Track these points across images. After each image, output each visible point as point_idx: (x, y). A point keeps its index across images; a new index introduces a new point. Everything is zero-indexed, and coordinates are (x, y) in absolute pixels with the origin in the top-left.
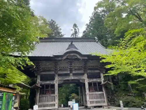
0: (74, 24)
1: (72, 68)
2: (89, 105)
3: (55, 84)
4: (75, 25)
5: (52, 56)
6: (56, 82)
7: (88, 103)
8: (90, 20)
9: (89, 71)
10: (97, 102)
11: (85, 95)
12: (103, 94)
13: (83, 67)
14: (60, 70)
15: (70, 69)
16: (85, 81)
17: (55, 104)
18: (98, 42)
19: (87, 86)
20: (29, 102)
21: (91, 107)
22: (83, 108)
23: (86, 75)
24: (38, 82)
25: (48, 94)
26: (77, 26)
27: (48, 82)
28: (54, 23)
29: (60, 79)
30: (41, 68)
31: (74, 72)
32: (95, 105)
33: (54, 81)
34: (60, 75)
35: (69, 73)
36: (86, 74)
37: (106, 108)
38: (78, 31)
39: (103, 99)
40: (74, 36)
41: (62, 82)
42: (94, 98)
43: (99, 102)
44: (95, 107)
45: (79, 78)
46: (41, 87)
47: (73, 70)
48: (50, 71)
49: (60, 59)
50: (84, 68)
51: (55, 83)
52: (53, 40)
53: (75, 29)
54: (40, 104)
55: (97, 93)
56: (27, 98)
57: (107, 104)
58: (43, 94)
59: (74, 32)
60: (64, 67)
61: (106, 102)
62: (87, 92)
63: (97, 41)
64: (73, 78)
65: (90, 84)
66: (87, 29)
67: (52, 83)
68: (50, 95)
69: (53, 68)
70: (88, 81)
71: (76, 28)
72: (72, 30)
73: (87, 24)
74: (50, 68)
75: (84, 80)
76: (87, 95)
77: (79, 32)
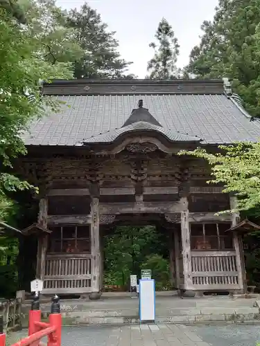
0: (161, 25)
1: (142, 180)
2: (189, 286)
3: (89, 225)
4: (165, 29)
5: (80, 145)
6: (95, 219)
7: (186, 282)
8: (217, 9)
9: (195, 190)
10: (212, 280)
11: (181, 258)
12: (235, 257)
13: (177, 175)
14: (107, 185)
15: (136, 181)
16: (180, 220)
17: (90, 280)
18: (230, 94)
19: (186, 234)
20: (17, 274)
21: (196, 293)
22: (175, 296)
23: (184, 202)
24: (41, 219)
25: (70, 253)
26: (171, 30)
27: (70, 220)
28: (91, 19)
29: (105, 210)
30: (50, 178)
31: (148, 191)
32: (206, 286)
33: (90, 216)
34: (105, 200)
35: (134, 193)
36: (185, 199)
37: (239, 298)
38: (173, 50)
39: (231, 273)
40: (158, 65)
41: (112, 220)
42: (206, 269)
43: (220, 280)
44: (208, 293)
45: (162, 210)
46: (50, 232)
47: (146, 186)
48: (75, 186)
49: (104, 153)
50: (179, 180)
51: (90, 221)
52: (87, 88)
53: (165, 43)
54: (49, 278)
55: (215, 254)
56: (11, 263)
57: (242, 287)
58: (58, 250)
59: (159, 53)
60: (117, 177)
61: (241, 281)
62: (186, 249)
63: (229, 91)
64: (143, 209)
65: (195, 228)
66: (204, 42)
67: (81, 222)
68: (78, 255)
69: (86, 177)
70: (191, 220)
71: (169, 40)
72: (153, 45)
73: (206, 23)
74: (76, 178)
75: (179, 215)
76: (185, 259)
77: (177, 52)
